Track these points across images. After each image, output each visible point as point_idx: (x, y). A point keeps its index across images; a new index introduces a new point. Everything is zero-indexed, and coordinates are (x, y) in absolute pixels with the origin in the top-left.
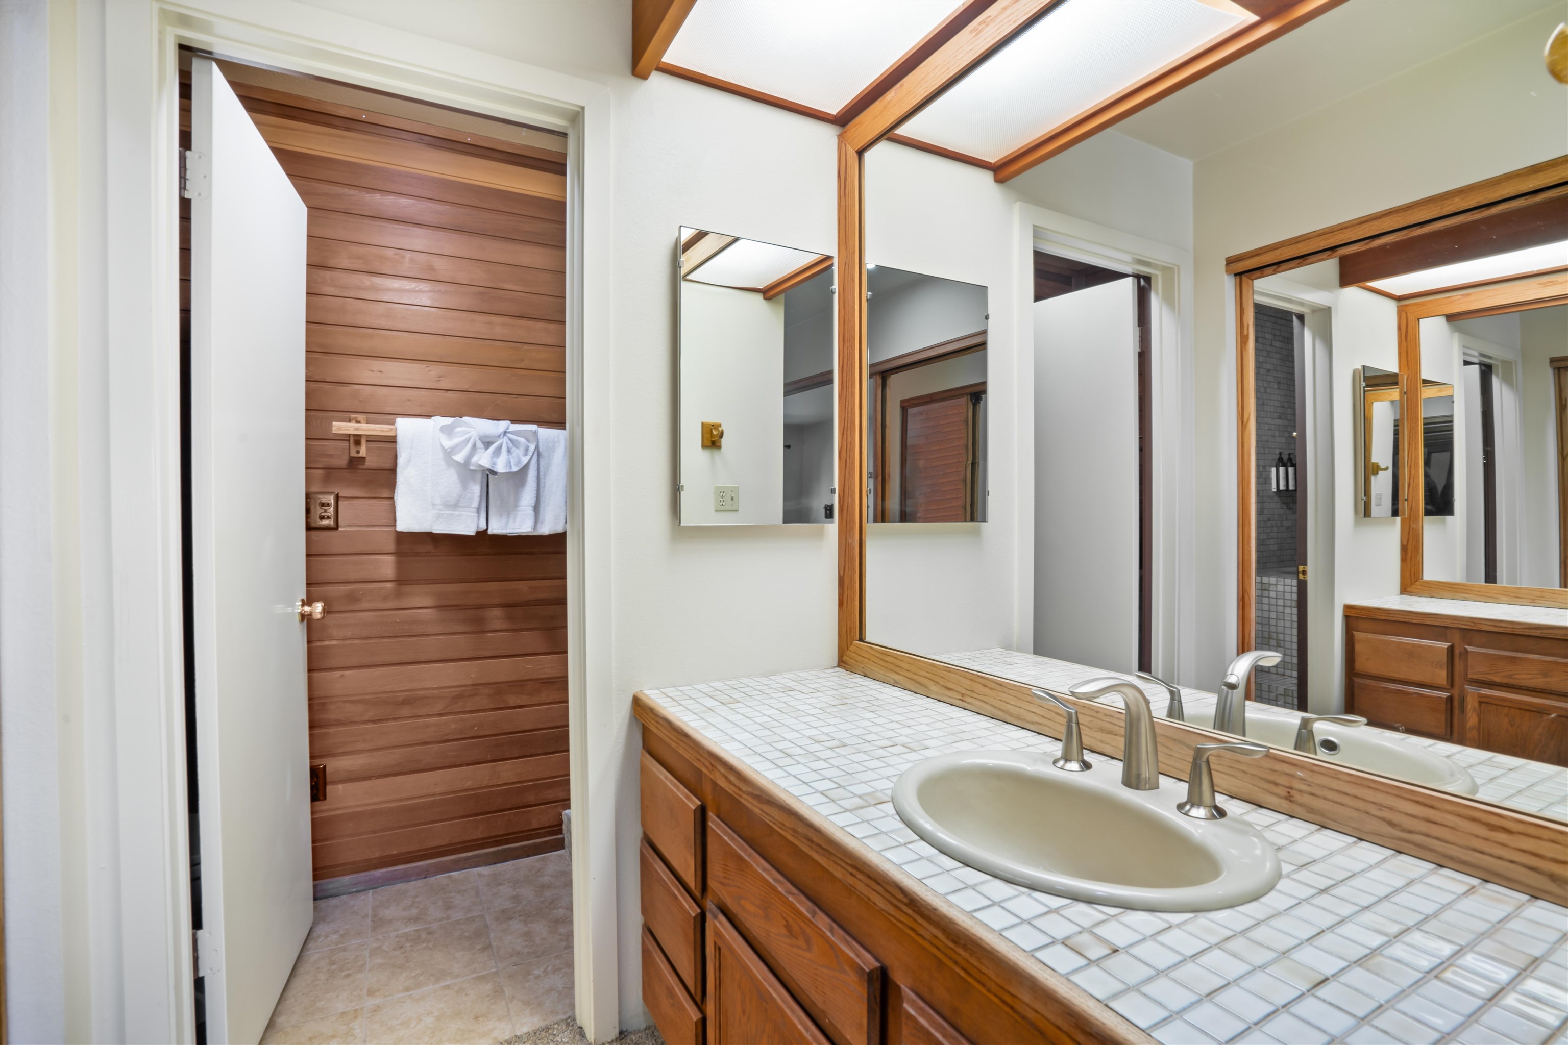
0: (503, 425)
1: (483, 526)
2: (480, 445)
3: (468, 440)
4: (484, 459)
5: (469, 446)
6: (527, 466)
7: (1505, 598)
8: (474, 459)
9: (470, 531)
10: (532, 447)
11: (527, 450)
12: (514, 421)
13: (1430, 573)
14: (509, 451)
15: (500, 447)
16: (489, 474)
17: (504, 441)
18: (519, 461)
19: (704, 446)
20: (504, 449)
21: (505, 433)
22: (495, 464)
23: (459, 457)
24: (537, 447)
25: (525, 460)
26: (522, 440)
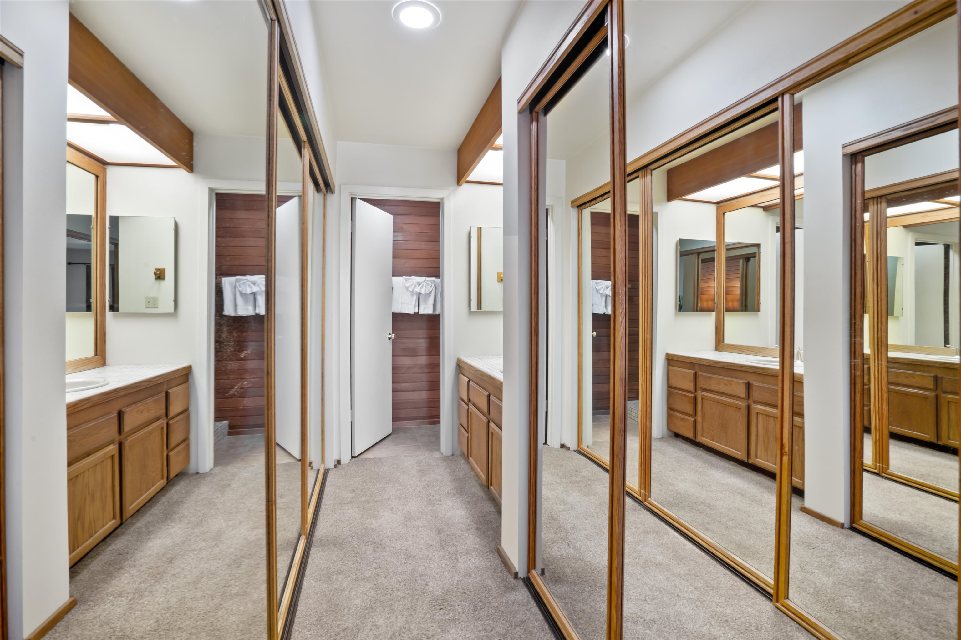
0: (424, 278)
1: (417, 311)
2: (417, 285)
3: (413, 284)
4: (418, 289)
5: (414, 285)
6: (431, 291)
7: (748, 352)
8: (415, 290)
9: (412, 313)
10: (433, 285)
11: (431, 286)
12: (428, 276)
13: (728, 340)
14: (426, 287)
15: (423, 285)
16: (419, 295)
17: (424, 283)
18: (429, 290)
19: (498, 281)
20: (424, 286)
21: (425, 281)
22: (421, 291)
23: (411, 289)
24: (435, 285)
25: (431, 290)
26: (430, 283)
